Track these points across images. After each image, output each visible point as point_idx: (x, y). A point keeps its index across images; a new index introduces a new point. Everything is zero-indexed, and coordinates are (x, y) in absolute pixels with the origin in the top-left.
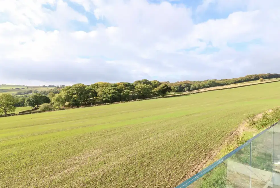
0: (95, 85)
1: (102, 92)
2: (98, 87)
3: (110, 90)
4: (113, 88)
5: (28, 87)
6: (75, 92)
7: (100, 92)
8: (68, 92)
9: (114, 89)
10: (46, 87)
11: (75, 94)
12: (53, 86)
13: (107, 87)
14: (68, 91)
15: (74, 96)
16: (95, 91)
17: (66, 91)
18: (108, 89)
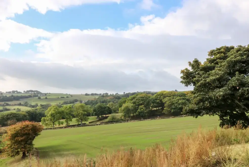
0: (160, 94)
1: (170, 102)
2: (165, 97)
3: (179, 100)
4: (181, 98)
5: (72, 96)
6: (141, 102)
7: (167, 103)
8: (134, 103)
9: (183, 99)
10: (89, 95)
11: (141, 104)
12: (96, 94)
13: (175, 97)
14: (134, 100)
15: (140, 107)
16: (161, 101)
17: (132, 102)
18: (176, 99)
